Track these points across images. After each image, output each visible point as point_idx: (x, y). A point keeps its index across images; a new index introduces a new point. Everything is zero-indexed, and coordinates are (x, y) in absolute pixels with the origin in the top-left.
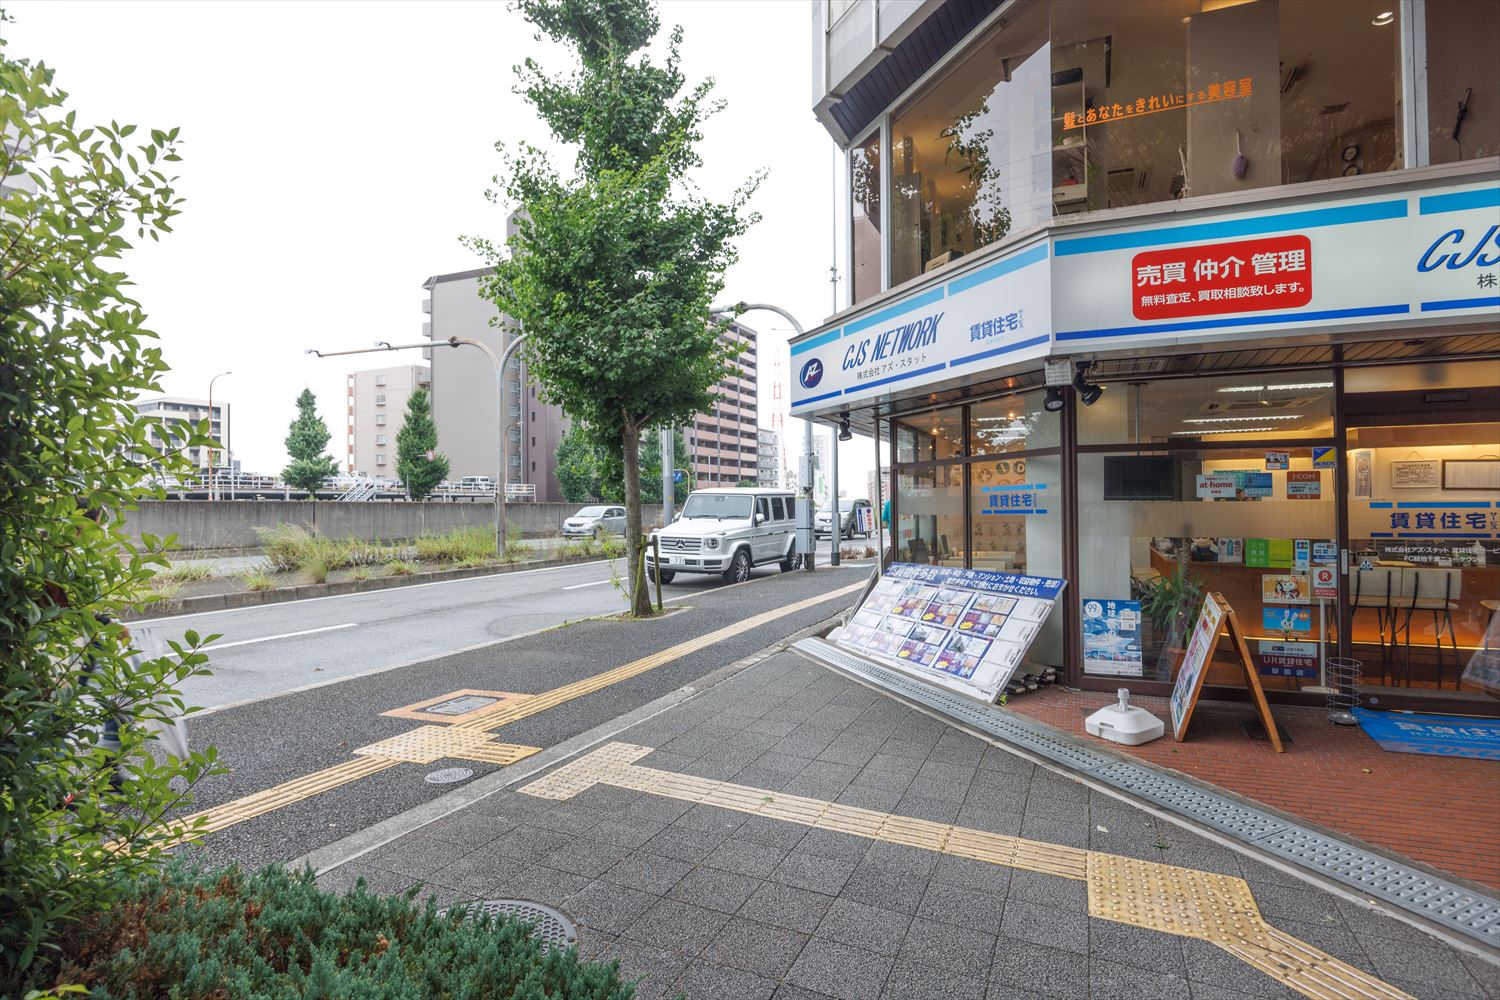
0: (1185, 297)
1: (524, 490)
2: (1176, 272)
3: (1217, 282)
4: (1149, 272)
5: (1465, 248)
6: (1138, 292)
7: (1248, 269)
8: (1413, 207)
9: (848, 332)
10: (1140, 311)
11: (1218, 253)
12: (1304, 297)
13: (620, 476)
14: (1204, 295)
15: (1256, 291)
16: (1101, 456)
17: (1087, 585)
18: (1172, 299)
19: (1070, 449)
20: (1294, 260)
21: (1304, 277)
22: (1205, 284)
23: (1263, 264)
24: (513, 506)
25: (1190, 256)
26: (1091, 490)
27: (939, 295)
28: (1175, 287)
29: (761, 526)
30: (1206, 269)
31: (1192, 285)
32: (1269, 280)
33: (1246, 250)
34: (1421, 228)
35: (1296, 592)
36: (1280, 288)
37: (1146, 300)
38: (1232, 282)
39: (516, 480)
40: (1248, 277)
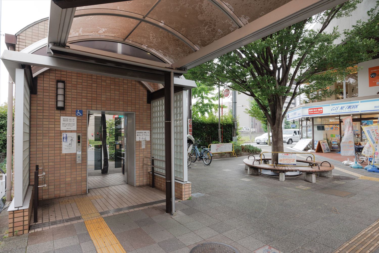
0: (313, 113)
1: (254, 130)
2: (312, 110)
3: (315, 111)
4: (310, 110)
5: (335, 109)
6: (309, 112)
7: (318, 110)
8: (331, 105)
9: (291, 112)
10: (309, 114)
11: (315, 109)
12: (322, 113)
13: (267, 128)
14: (314, 112)
15: (319, 112)
16: (316, 126)
17: (315, 140)
18: (312, 113)
19: (313, 125)
20: (321, 109)
21: (322, 111)
22: (314, 111)
23: (319, 110)
24: (252, 133)
25: (313, 109)
26: (316, 128)
27: (296, 110)
28: (312, 112)
29: (294, 136)
30: (314, 110)
31: (313, 111)
32: (320, 111)
33: (318, 108)
34: (331, 107)
35: (336, 140)
36: (320, 112)
37: (310, 113)
38: (316, 111)
39: (252, 128)
40: (318, 111)
